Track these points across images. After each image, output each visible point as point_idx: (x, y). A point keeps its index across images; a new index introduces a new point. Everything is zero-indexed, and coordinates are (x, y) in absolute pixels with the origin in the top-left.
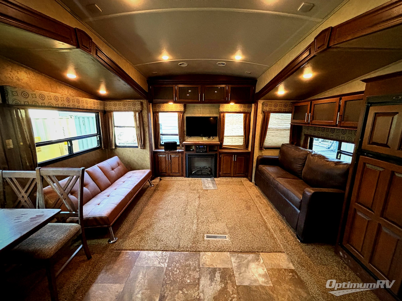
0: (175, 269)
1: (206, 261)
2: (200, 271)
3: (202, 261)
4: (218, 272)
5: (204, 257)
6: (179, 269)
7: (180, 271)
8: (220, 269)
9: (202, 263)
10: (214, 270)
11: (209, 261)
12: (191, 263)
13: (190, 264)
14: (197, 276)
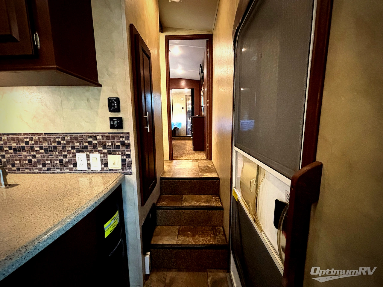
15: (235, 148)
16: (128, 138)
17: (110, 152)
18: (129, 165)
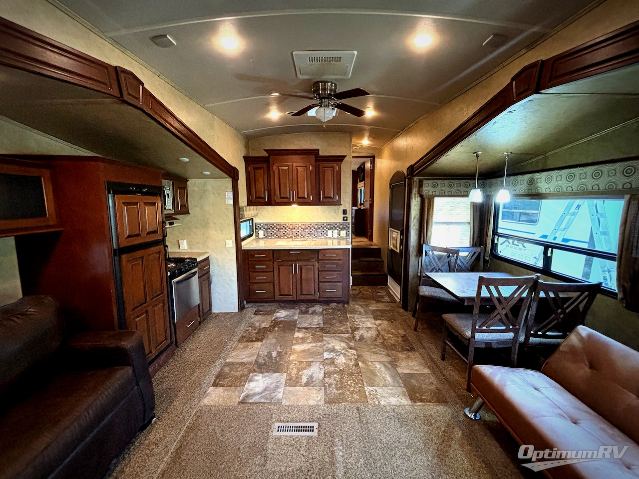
0: (353, 385)
1: (316, 393)
2: (324, 384)
3: (322, 393)
4: (303, 383)
5: (319, 398)
6: (348, 385)
7: (347, 383)
8: (301, 385)
9: (321, 391)
10: (307, 384)
11: (313, 393)
12: (335, 391)
13: (337, 390)
14: (327, 380)
15: (390, 229)
16: (349, 225)
17: (341, 230)
18: (349, 235)
